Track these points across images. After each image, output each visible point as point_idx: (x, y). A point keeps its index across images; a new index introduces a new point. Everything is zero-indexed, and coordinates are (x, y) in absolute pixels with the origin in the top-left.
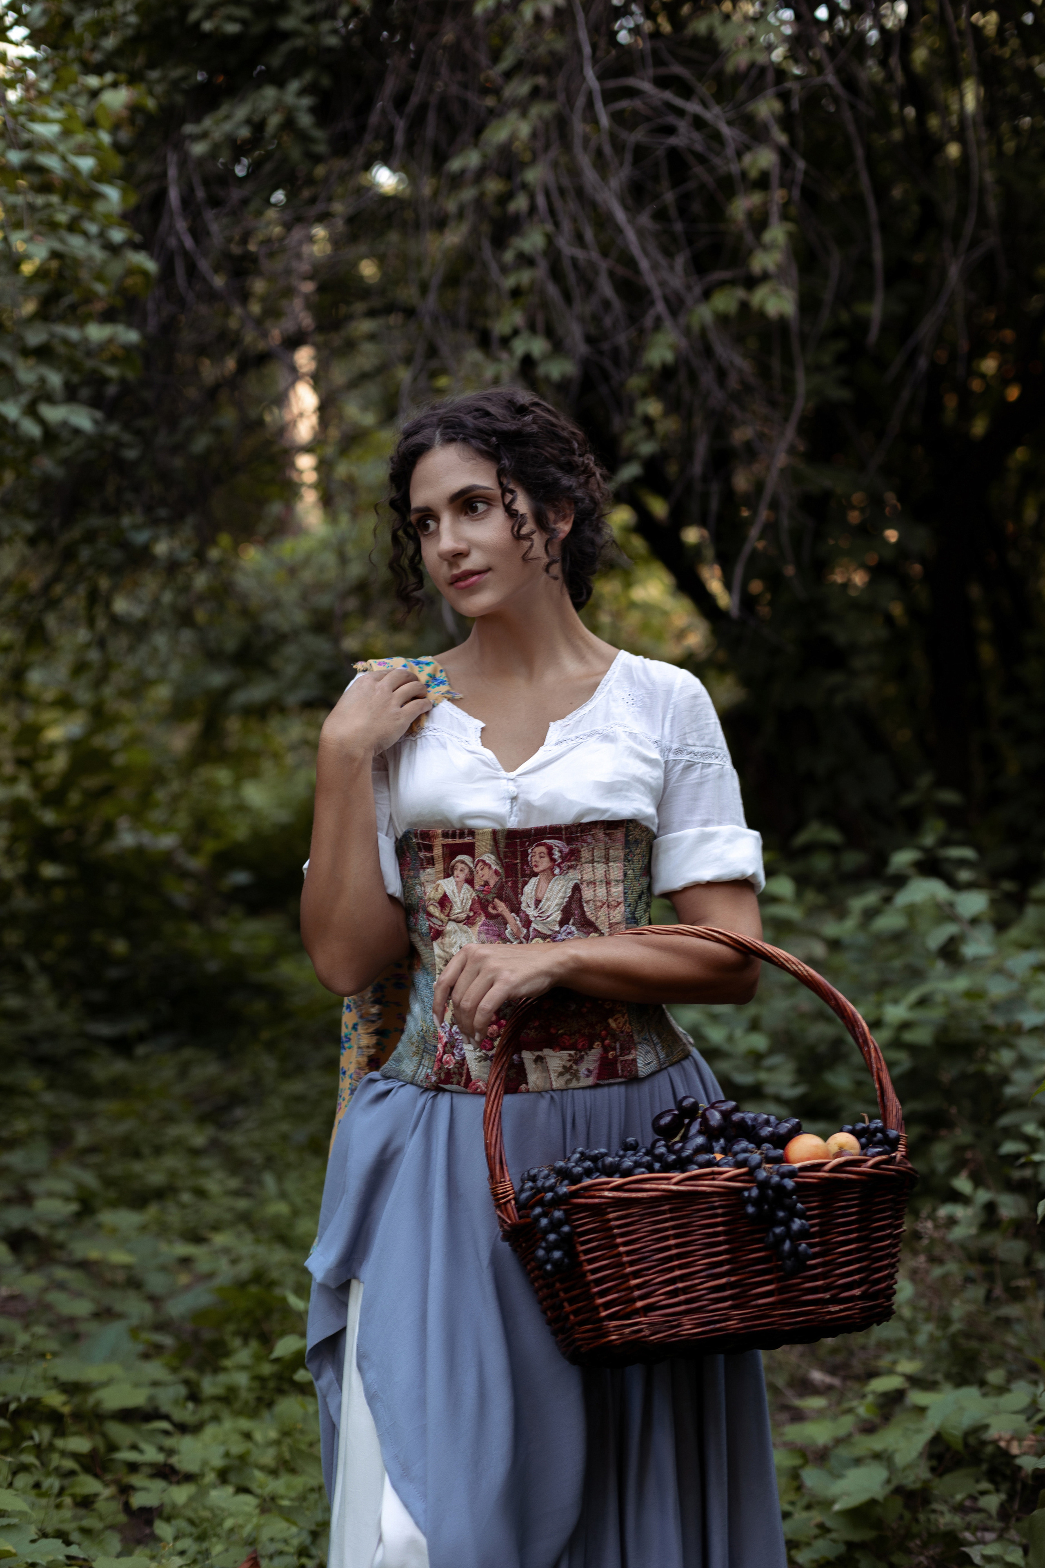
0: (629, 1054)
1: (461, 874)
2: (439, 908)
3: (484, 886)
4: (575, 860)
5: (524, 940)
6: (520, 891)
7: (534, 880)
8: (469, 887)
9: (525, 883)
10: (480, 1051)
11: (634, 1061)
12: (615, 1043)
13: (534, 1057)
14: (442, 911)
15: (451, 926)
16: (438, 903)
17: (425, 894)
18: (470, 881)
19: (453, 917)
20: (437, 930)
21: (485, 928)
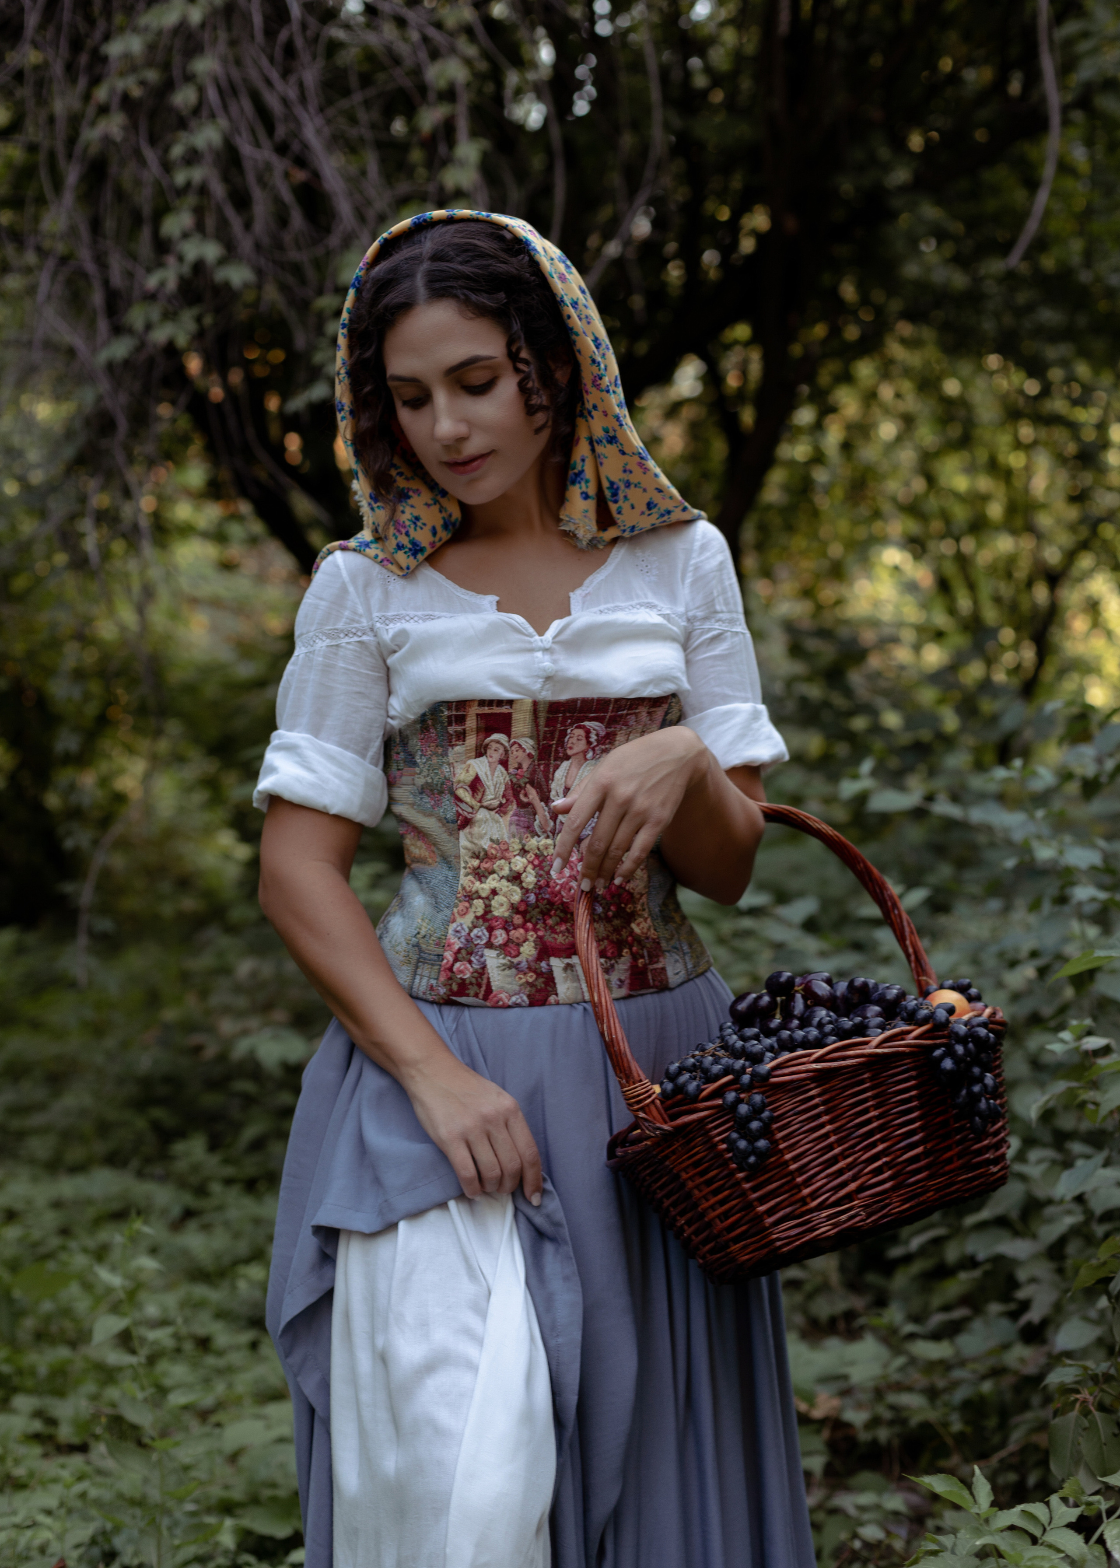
0: (657, 962)
1: (495, 755)
2: (471, 792)
3: (517, 769)
4: (610, 743)
5: (550, 834)
6: (551, 776)
7: (565, 764)
8: (503, 769)
9: (557, 767)
10: (504, 958)
11: (663, 969)
12: (642, 949)
13: (563, 965)
14: (473, 796)
15: (482, 814)
16: (470, 786)
17: (454, 775)
18: (504, 763)
19: (485, 804)
20: (466, 818)
21: (516, 818)
